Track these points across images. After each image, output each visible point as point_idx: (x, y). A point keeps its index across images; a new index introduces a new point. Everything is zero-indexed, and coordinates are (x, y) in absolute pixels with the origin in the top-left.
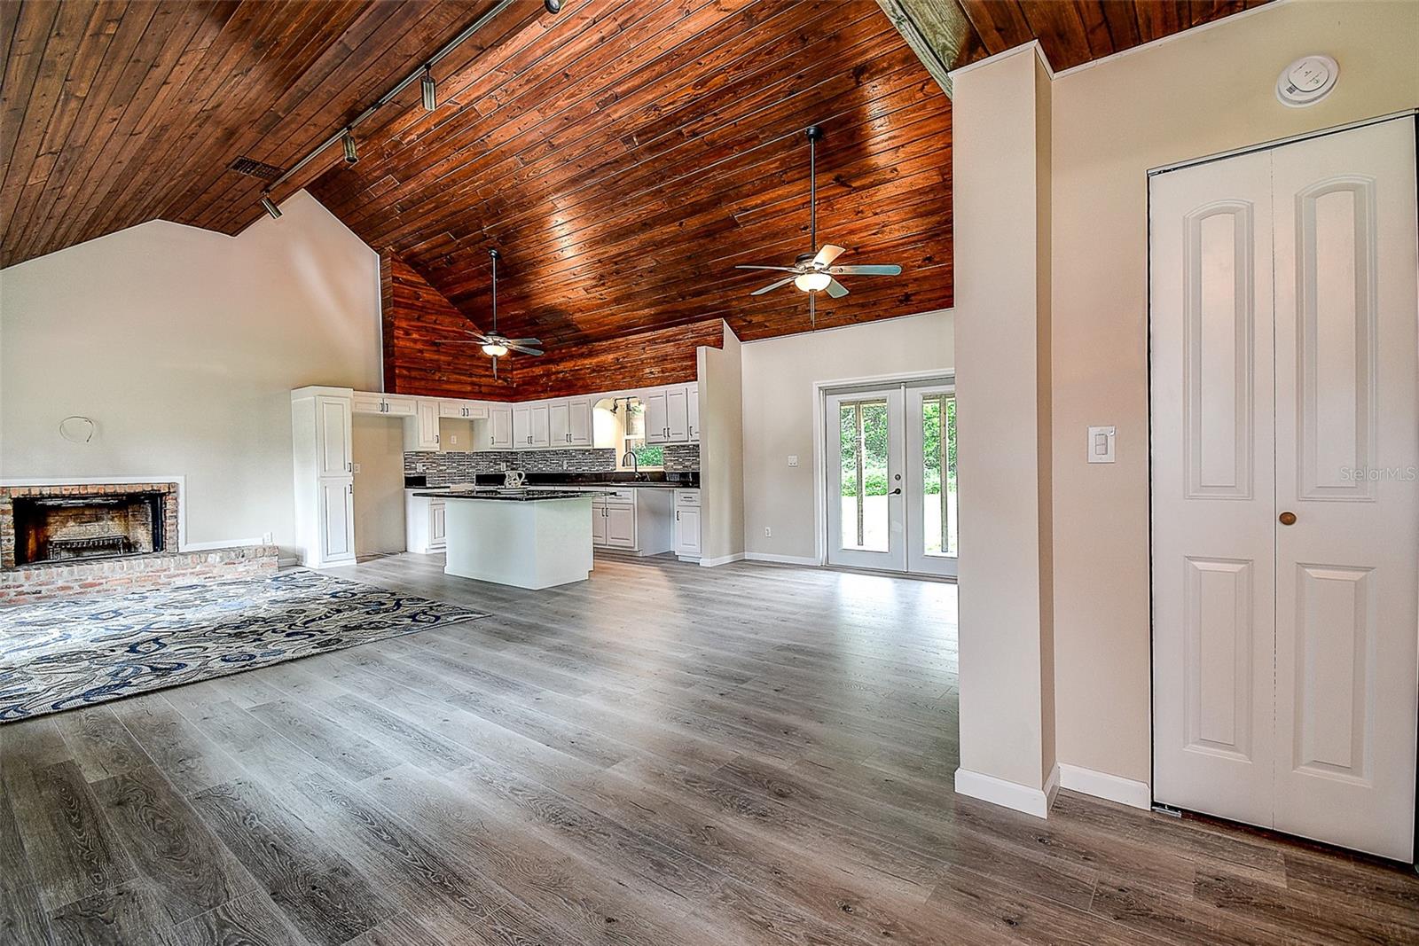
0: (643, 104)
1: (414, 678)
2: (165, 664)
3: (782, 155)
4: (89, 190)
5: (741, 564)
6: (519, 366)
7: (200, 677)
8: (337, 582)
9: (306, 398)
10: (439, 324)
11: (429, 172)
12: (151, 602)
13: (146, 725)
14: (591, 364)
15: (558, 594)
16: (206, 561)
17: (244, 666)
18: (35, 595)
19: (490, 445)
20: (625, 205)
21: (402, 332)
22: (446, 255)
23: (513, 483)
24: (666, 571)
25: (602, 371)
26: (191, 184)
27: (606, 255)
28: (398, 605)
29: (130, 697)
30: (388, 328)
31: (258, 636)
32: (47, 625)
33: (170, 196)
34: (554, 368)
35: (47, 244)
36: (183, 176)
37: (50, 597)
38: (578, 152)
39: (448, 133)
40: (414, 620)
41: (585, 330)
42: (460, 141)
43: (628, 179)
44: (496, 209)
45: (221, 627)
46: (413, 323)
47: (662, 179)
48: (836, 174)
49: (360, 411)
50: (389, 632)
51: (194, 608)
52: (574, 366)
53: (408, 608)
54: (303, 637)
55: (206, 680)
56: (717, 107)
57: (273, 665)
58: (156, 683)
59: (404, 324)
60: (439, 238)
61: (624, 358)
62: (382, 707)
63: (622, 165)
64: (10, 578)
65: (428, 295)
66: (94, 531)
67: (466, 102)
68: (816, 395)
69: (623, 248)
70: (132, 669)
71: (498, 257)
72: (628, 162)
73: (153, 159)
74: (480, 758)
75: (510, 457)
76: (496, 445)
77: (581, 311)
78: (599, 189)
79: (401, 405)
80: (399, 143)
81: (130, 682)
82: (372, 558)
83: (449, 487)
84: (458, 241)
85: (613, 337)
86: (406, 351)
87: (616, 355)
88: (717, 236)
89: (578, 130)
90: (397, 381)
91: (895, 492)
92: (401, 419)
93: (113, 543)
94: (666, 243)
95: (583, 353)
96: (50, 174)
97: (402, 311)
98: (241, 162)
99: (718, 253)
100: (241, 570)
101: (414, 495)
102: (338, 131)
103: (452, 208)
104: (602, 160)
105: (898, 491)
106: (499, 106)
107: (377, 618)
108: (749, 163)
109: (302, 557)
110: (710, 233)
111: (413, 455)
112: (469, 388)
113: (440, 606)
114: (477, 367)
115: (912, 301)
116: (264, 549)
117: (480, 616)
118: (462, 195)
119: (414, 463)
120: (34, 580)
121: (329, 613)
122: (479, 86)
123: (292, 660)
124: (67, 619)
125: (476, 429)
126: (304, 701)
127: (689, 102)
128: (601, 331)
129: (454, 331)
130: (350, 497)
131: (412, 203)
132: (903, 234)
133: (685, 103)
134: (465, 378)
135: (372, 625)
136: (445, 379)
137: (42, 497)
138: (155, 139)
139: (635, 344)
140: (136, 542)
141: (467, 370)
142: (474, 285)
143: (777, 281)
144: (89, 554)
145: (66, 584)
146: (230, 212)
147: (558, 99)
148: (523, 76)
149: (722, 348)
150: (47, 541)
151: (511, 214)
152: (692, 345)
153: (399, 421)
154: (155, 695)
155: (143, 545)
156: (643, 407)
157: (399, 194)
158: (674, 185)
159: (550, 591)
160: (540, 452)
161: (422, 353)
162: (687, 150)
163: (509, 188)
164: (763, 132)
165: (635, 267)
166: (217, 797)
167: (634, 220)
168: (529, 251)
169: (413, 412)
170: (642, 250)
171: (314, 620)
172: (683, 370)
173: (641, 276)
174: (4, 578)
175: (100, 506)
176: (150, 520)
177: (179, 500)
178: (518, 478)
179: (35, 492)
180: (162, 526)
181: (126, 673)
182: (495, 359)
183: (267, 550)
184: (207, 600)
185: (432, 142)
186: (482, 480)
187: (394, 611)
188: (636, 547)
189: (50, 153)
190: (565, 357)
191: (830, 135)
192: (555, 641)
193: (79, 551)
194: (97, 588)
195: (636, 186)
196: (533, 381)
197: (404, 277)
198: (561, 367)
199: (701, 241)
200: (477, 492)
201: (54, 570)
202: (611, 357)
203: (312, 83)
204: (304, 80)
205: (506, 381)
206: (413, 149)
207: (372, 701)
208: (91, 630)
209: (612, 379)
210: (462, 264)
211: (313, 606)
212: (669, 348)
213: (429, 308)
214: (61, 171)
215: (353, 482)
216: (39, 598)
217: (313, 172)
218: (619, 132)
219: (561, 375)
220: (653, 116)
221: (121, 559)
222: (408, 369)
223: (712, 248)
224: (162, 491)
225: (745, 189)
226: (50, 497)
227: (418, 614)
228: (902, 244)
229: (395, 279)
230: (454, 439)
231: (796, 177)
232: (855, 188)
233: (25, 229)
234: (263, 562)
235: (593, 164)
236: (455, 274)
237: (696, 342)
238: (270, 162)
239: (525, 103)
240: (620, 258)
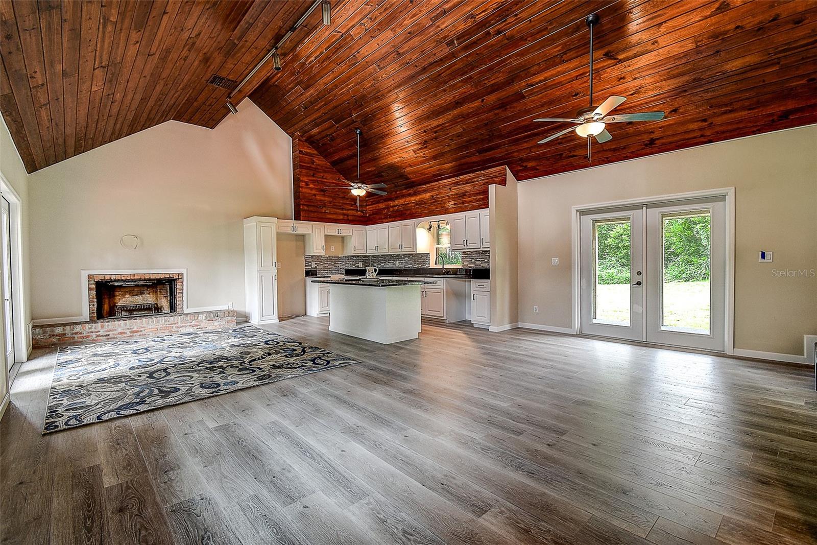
0: (464, 15)
1: (318, 410)
2: (168, 388)
3: (565, 39)
4: (129, 97)
5: (517, 330)
6: (370, 203)
7: (187, 399)
8: (268, 334)
9: (251, 224)
10: (325, 178)
11: (321, 82)
12: (166, 343)
13: (149, 436)
14: (415, 200)
15: (402, 348)
16: (197, 319)
17: (213, 393)
18: (106, 337)
19: (353, 252)
20: (445, 90)
21: (304, 184)
22: (330, 135)
23: (371, 275)
24: (468, 334)
25: (423, 204)
26: (188, 95)
27: (429, 127)
28: (304, 351)
29: (144, 412)
30: (297, 181)
31: (223, 370)
32: (109, 356)
33: (177, 103)
34: (391, 203)
35: (112, 134)
36: (183, 89)
37: (114, 338)
38: (415, 56)
39: (333, 54)
40: (314, 363)
41: (412, 179)
42: (341, 58)
43: (448, 72)
44: (360, 101)
45: (202, 362)
46: (310, 178)
47: (472, 69)
48: (606, 50)
49: (282, 231)
50: (299, 371)
51: (189, 348)
52: (404, 202)
53: (309, 355)
54: (248, 372)
55: (190, 402)
56: (518, 9)
57: (230, 392)
58: (160, 402)
59: (305, 179)
60: (326, 124)
61: (437, 195)
62: (299, 434)
63: (444, 62)
64: (93, 327)
65: (319, 161)
66: (140, 300)
67: (345, 30)
68: (574, 216)
69: (441, 121)
70: (148, 390)
71: (361, 134)
72: (449, 59)
73: (164, 75)
74: (373, 493)
75: (366, 259)
76: (357, 252)
77: (411, 166)
78: (428, 81)
79: (304, 227)
80: (304, 63)
81: (146, 401)
82: (287, 318)
83: (330, 277)
84: (337, 125)
85: (431, 182)
86: (307, 195)
87: (431, 194)
88: (508, 107)
89: (416, 41)
90: (301, 213)
91: (637, 284)
92: (303, 236)
93: (149, 307)
94: (471, 115)
95: (410, 194)
96: (105, 84)
97: (304, 171)
98: (215, 78)
99: (508, 119)
100: (216, 325)
101: (312, 281)
102: (269, 51)
103: (334, 104)
104: (431, 60)
105: (639, 283)
106: (366, 30)
107: (292, 360)
108: (537, 50)
109: (249, 317)
110: (503, 105)
111: (310, 258)
112: (341, 217)
113: (328, 353)
114: (346, 204)
115: (655, 144)
116: (229, 312)
117: (354, 362)
118: (341, 94)
119: (310, 262)
120: (106, 328)
121: (264, 355)
122: (354, 18)
123: (242, 390)
124: (120, 353)
125: (345, 242)
126: (248, 424)
127: (497, 8)
128: (422, 179)
129: (333, 183)
130: (275, 282)
131: (311, 103)
132: (656, 92)
133: (494, 9)
134: (339, 211)
135: (289, 366)
136: (328, 211)
137: (111, 281)
138: (164, 59)
139: (444, 186)
140: (161, 307)
141: (340, 206)
142: (346, 153)
143: (549, 136)
144: (137, 313)
145: (122, 331)
146: (210, 113)
147: (404, 20)
148: (382, 6)
149: (505, 186)
150: (115, 306)
151: (370, 104)
152: (484, 184)
153: (302, 238)
154: (158, 412)
155: (165, 308)
156: (448, 227)
157: (303, 98)
158: (480, 72)
159: (394, 345)
160: (382, 255)
161: (316, 196)
162: (492, 45)
163: (370, 87)
164: (551, 24)
165: (448, 134)
166: (185, 511)
167: (450, 100)
168: (380, 128)
169: (310, 232)
170: (454, 121)
171: (255, 360)
172: (477, 201)
173: (452, 139)
174: (90, 327)
175: (143, 286)
176: (169, 294)
177: (184, 283)
178: (374, 272)
179: (107, 278)
180: (175, 298)
181: (144, 394)
182: (358, 198)
183: (230, 312)
184: (196, 343)
185: (324, 61)
186: (348, 272)
187: (302, 355)
188: (445, 316)
189: (101, 67)
190: (399, 197)
191: (605, 21)
192: (408, 385)
193: (132, 312)
194: (139, 333)
195: (453, 76)
196: (379, 212)
197: (306, 150)
198: (396, 203)
199: (496, 112)
200: (346, 280)
201: (116, 322)
202: (428, 195)
203: (254, 16)
204: (249, 15)
205: (363, 213)
206: (312, 67)
207: (292, 428)
208: (130, 361)
209: (428, 209)
210: (339, 141)
211: (255, 350)
212: (468, 187)
213: (319, 169)
214: (111, 81)
215: (277, 273)
216: (109, 339)
217: (255, 83)
218: (444, 38)
219: (396, 208)
220: (470, 23)
221: (153, 317)
222: (307, 206)
223: (503, 115)
224: (175, 278)
225: (532, 70)
226: (115, 281)
227: (316, 358)
228: (653, 101)
229: (301, 152)
230: (333, 247)
231: (574, 56)
232: (620, 60)
233: (97, 123)
234: (228, 319)
235: (426, 63)
236: (335, 147)
237: (487, 182)
238: (231, 77)
239: (382, 26)
240: (438, 128)
